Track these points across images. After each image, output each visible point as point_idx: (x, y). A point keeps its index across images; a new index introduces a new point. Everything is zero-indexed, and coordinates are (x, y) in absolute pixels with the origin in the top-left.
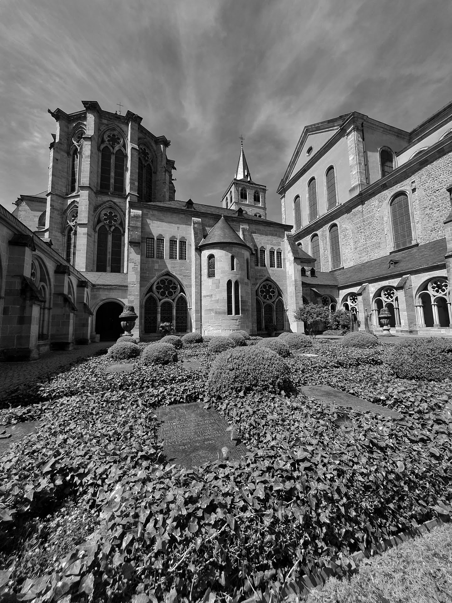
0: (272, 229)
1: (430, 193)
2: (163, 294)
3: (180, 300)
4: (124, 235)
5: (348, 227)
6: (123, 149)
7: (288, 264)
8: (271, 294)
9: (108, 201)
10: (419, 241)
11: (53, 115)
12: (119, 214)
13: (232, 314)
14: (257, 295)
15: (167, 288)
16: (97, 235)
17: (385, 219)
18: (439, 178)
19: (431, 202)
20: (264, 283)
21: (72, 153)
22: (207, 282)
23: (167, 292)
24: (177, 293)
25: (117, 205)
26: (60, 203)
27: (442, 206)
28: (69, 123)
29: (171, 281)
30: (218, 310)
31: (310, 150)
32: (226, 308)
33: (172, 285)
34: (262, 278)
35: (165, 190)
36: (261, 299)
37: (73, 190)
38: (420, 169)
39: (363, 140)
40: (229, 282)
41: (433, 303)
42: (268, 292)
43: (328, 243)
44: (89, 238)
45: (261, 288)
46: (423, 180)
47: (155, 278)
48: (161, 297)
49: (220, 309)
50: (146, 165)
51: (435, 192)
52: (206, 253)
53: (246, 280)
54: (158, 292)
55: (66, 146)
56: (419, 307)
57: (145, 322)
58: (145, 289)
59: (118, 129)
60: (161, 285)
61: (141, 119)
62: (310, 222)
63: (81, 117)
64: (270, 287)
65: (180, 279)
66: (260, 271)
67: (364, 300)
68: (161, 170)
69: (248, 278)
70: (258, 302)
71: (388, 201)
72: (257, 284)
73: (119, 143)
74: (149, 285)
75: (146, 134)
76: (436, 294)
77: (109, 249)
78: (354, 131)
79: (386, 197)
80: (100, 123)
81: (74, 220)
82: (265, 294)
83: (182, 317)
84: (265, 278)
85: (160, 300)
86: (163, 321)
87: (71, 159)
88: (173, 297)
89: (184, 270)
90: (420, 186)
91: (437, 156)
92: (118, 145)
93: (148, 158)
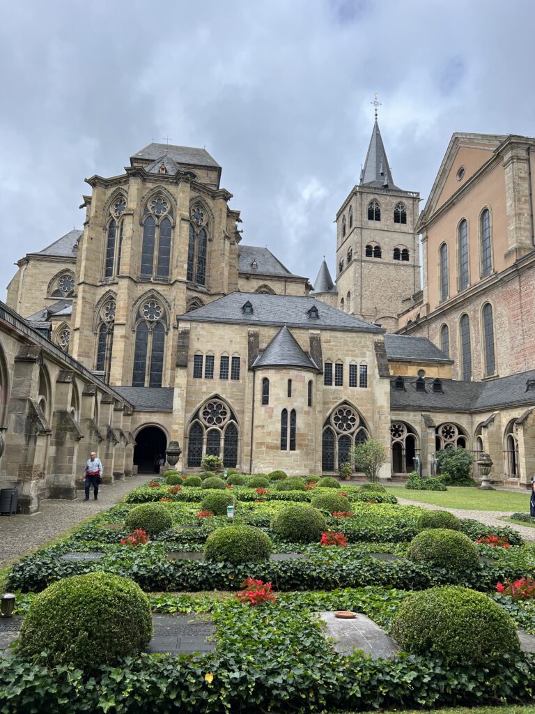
2: (210, 420)
3: (230, 428)
4: (167, 333)
5: (504, 313)
6: (170, 218)
7: (374, 383)
9: (150, 290)
11: (89, 183)
13: (286, 450)
14: (328, 423)
15: (215, 413)
16: (134, 335)
20: (340, 408)
21: (108, 226)
22: (260, 410)
23: (215, 419)
24: (226, 420)
25: (161, 295)
26: (92, 293)
28: (106, 189)
29: (220, 405)
30: (270, 444)
31: (461, 172)
32: (279, 442)
33: (222, 410)
34: (336, 402)
35: (223, 265)
36: (334, 428)
37: (108, 274)
39: (530, 174)
40: (285, 411)
42: (345, 419)
43: (481, 332)
44: (127, 341)
45: (336, 414)
47: (202, 402)
48: (208, 424)
49: (273, 443)
50: (199, 232)
52: (260, 375)
53: (306, 408)
54: (205, 419)
55: (101, 218)
57: (189, 455)
58: (190, 415)
59: (165, 192)
60: (208, 410)
63: (122, 181)
64: (349, 412)
65: (231, 403)
66: (336, 391)
68: (219, 236)
69: (310, 404)
70: (331, 433)
72: (329, 409)
73: (165, 210)
74: (194, 410)
77: (149, 354)
78: (513, 162)
80: (143, 189)
81: (108, 315)
82: (340, 422)
83: (231, 450)
84: (342, 400)
85: (207, 428)
86: (209, 453)
87: (107, 235)
88: (221, 424)
89: (236, 392)
92: (165, 214)
93: (202, 220)
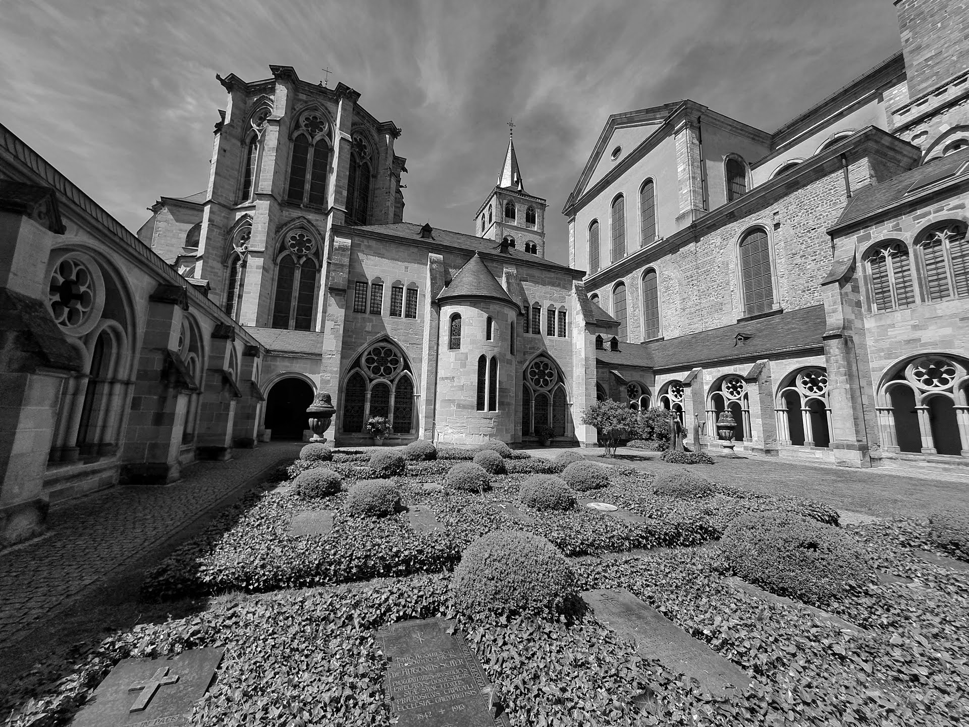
0: (552, 275)
1: (802, 232)
2: (376, 371)
3: (403, 381)
4: (319, 271)
5: (673, 276)
6: (327, 139)
7: (575, 332)
8: (546, 377)
9: (299, 218)
10: (783, 306)
11: (223, 82)
12: (315, 238)
13: (483, 409)
14: (525, 378)
15: (383, 361)
16: (277, 269)
17: (732, 266)
18: (815, 211)
19: (804, 246)
20: (537, 360)
21: (248, 141)
22: (447, 356)
24: (398, 371)
25: (313, 225)
26: (224, 217)
27: (820, 254)
28: (247, 96)
29: (390, 350)
30: (462, 402)
31: (617, 151)
32: (474, 400)
33: (392, 357)
34: (533, 353)
35: (388, 204)
36: (531, 385)
37: (246, 197)
38: (786, 195)
39: (700, 142)
40: (482, 359)
41: (803, 407)
42: (542, 374)
43: (641, 298)
44: (265, 272)
45: (532, 368)
46: (791, 212)
47: (366, 345)
48: (372, 376)
49: (465, 400)
50: (361, 164)
51: (809, 231)
52: (447, 311)
53: (509, 356)
54: (369, 368)
55: (239, 130)
56: (781, 412)
57: (345, 415)
58: (349, 362)
59: (322, 109)
60: (373, 356)
61: (359, 95)
62: (612, 263)
63: (267, 88)
64: (546, 365)
65: (404, 349)
66: (533, 340)
67: (694, 394)
68: (384, 173)
69: (512, 353)
70: (526, 390)
71: (735, 240)
72: (525, 361)
73: (321, 130)
74: (354, 356)
75: (363, 117)
76: (808, 393)
77: (296, 293)
78: (686, 128)
79: (733, 232)
80: (295, 99)
81: (243, 244)
82: (537, 377)
83: (404, 410)
84: (538, 352)
85: (371, 380)
86: (373, 414)
87: (246, 151)
88: (391, 376)
89: (412, 334)
90: (786, 221)
91: (814, 177)
92: (321, 133)
93: (365, 153)
